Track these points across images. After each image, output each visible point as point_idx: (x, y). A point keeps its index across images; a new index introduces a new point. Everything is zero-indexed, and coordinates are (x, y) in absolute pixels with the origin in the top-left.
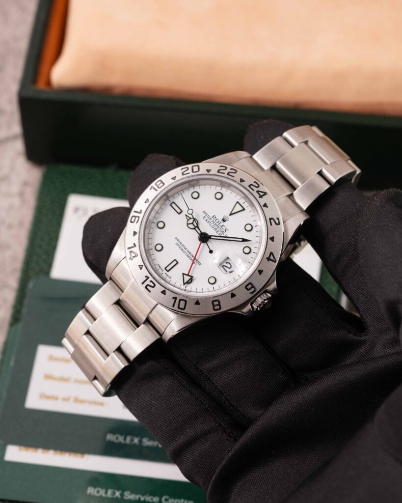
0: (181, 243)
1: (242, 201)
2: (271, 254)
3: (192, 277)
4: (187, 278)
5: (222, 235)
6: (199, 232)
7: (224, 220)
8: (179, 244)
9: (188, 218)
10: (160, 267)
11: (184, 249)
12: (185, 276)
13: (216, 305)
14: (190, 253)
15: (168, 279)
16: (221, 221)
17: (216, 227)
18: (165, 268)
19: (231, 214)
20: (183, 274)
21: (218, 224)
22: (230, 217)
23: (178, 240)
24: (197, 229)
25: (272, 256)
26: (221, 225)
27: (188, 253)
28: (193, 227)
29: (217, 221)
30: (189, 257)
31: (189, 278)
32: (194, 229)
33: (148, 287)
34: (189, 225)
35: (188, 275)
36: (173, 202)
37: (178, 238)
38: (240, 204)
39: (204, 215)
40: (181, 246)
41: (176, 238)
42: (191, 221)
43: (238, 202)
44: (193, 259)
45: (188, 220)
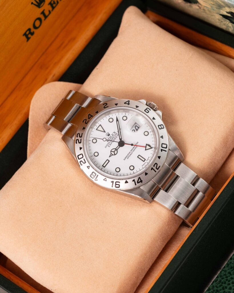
0: (127, 156)
1: (95, 127)
2: (125, 103)
3: (147, 144)
4: (148, 147)
5: (118, 134)
6: (119, 147)
7: (109, 135)
8: (127, 157)
9: (111, 155)
10: (143, 165)
11: (130, 154)
12: (147, 149)
13: (161, 127)
14: (132, 149)
15: (150, 159)
16: (110, 137)
17: (114, 138)
18: (144, 161)
19: (105, 132)
20: (146, 150)
21: (111, 138)
22: (106, 132)
23: (125, 158)
24: (117, 149)
25: (126, 103)
26: (112, 136)
27: (132, 151)
28: (116, 151)
29: (110, 139)
30: (134, 150)
31: (147, 146)
32: (117, 150)
33: (157, 168)
34: (116, 154)
35: (146, 147)
36: (103, 166)
37: (124, 158)
38: (97, 128)
39: (108, 147)
40: (129, 155)
41: (124, 160)
42: (113, 153)
43: (97, 129)
44: (136, 146)
45: (113, 155)
